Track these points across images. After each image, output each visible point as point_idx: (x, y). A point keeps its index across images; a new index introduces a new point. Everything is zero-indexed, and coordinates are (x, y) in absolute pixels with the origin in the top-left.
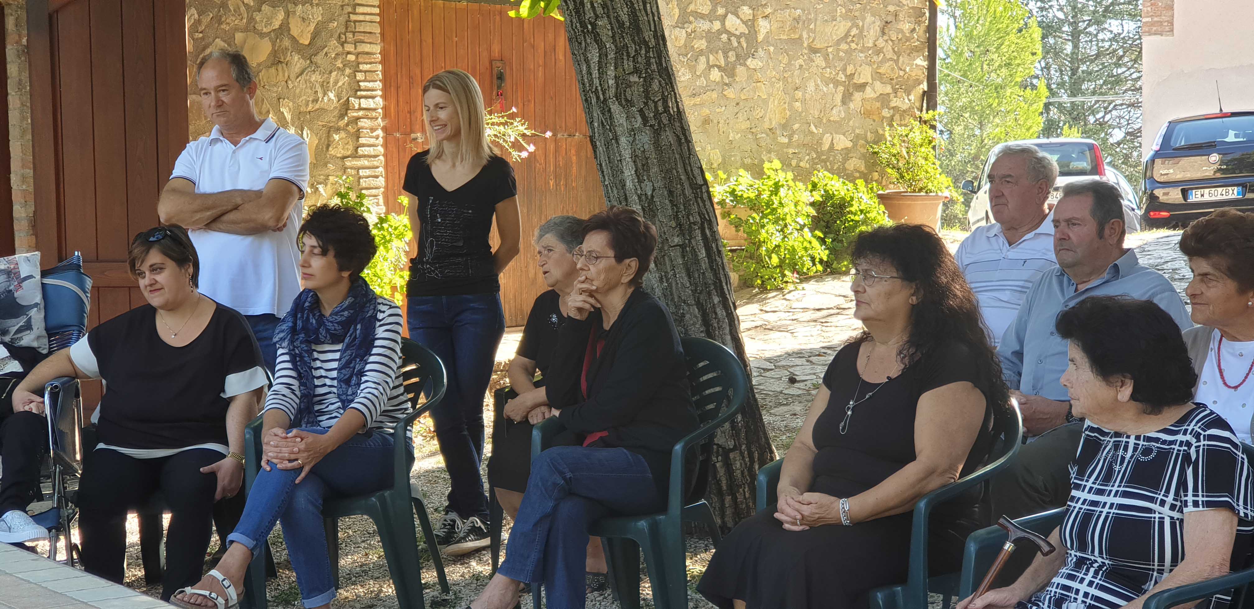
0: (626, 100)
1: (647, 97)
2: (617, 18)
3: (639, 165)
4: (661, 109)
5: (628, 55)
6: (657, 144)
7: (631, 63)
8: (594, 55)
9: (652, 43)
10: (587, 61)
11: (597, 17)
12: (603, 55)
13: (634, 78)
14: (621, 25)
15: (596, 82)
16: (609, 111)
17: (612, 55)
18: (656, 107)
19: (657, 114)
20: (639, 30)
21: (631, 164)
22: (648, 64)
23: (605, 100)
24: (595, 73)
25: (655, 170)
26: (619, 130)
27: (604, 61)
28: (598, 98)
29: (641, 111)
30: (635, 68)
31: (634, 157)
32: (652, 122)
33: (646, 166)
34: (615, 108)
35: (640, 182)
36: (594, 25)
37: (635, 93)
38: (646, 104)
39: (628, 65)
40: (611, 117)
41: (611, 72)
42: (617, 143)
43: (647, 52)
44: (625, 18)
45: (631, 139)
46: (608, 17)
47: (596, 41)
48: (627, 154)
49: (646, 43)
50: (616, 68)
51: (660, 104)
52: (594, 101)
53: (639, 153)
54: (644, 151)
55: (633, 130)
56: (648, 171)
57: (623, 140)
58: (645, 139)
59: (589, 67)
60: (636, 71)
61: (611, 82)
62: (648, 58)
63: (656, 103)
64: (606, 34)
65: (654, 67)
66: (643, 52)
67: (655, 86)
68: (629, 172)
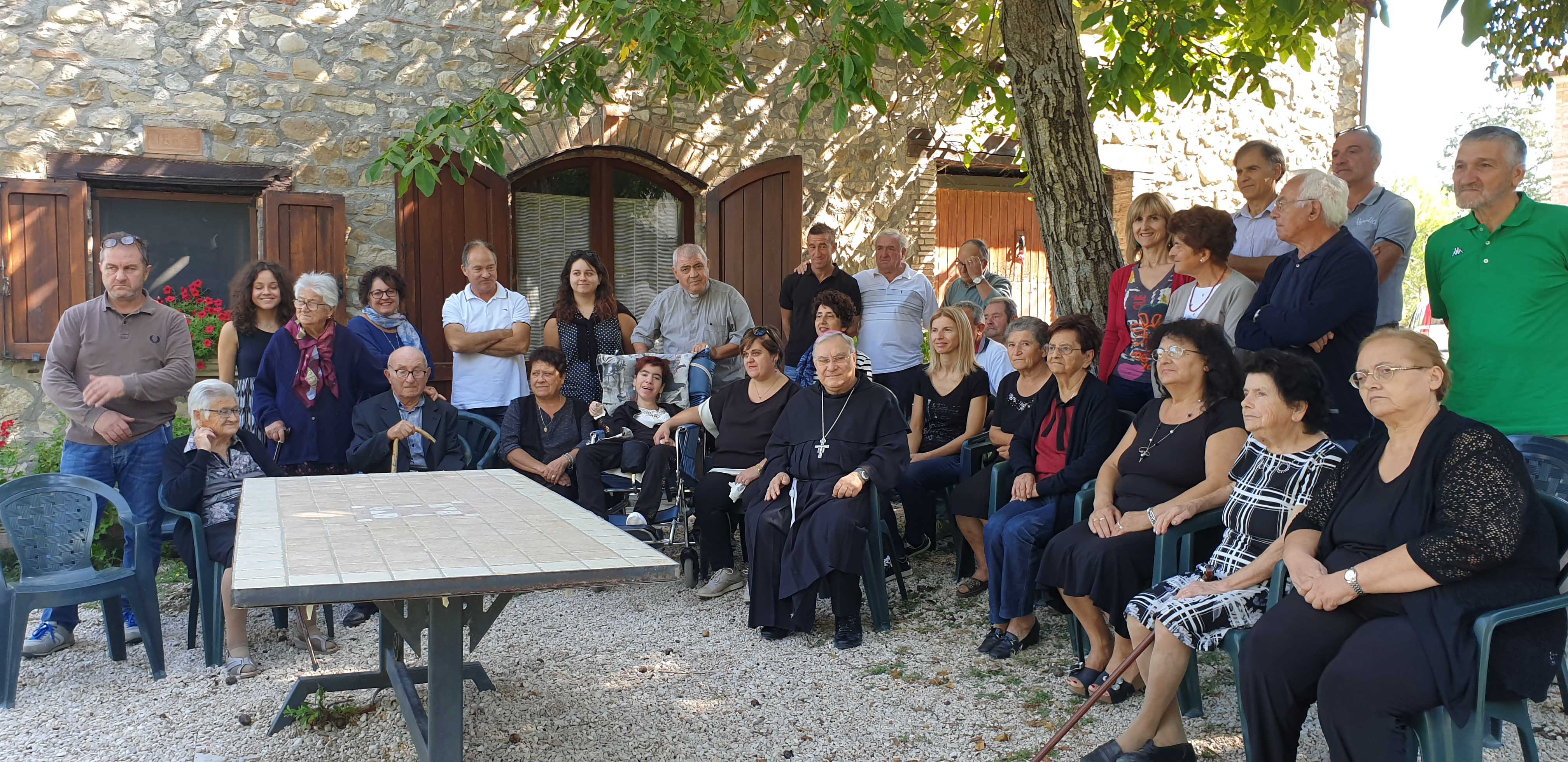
0: (1074, 241)
1: (1090, 239)
2: (1068, 183)
3: (1082, 287)
4: (1100, 247)
5: (1076, 209)
6: (1095, 272)
7: (1078, 215)
8: (1051, 209)
9: (1095, 200)
10: (1046, 214)
11: (1054, 182)
12: (1057, 209)
13: (1080, 225)
14: (1072, 187)
15: (1052, 228)
16: (1061, 249)
17: (1064, 209)
18: (1096, 246)
19: (1097, 251)
20: (1085, 191)
21: (1076, 287)
22: (1092, 215)
23: (1058, 241)
24: (1052, 222)
25: (1093, 291)
26: (1068, 263)
27: (1058, 213)
28: (1053, 240)
29: (1085, 249)
30: (1081, 217)
31: (1079, 282)
32: (1093, 257)
33: (1087, 289)
34: (1065, 246)
35: (1082, 299)
36: (1051, 188)
37: (1081, 236)
38: (1088, 244)
39: (1076, 216)
40: (1062, 253)
41: (1063, 221)
42: (1066, 271)
43: (1091, 206)
44: (1074, 182)
45: (1077, 269)
46: (1062, 182)
47: (1053, 200)
48: (1073, 280)
49: (1090, 200)
50: (1067, 218)
51: (1100, 243)
52: (1050, 242)
53: (1082, 279)
54: (1086, 278)
55: (1078, 262)
56: (1088, 292)
57: (1071, 270)
58: (1087, 269)
59: (1047, 218)
60: (1082, 220)
61: (1063, 228)
62: (1091, 211)
63: (1096, 243)
64: (1060, 194)
65: (1096, 217)
66: (1088, 206)
67: (1097, 230)
68: (1074, 293)
